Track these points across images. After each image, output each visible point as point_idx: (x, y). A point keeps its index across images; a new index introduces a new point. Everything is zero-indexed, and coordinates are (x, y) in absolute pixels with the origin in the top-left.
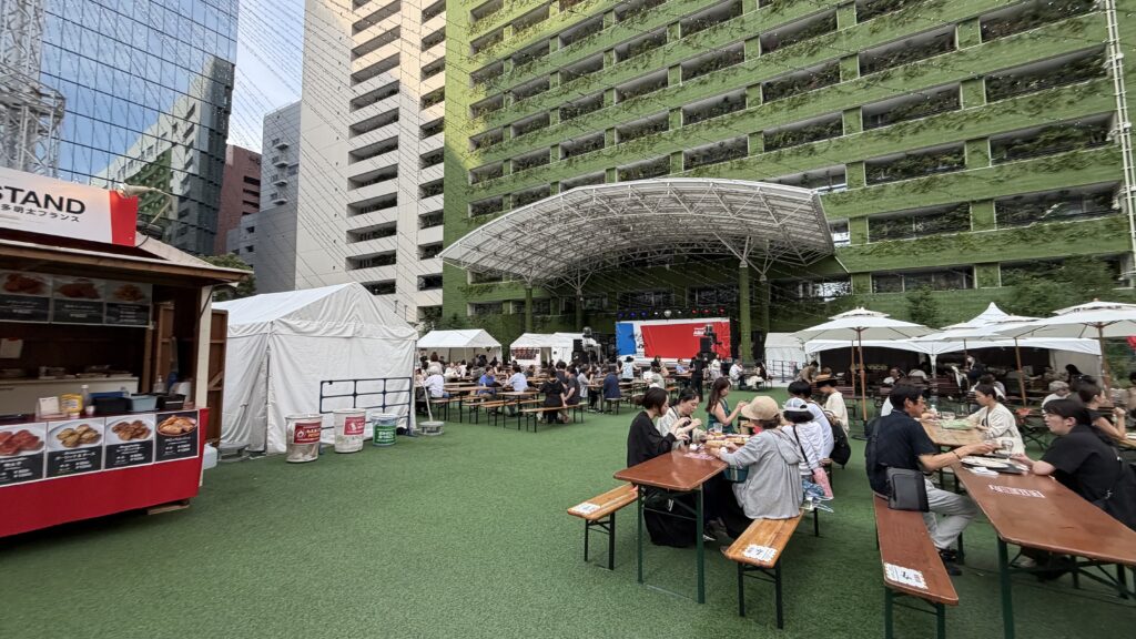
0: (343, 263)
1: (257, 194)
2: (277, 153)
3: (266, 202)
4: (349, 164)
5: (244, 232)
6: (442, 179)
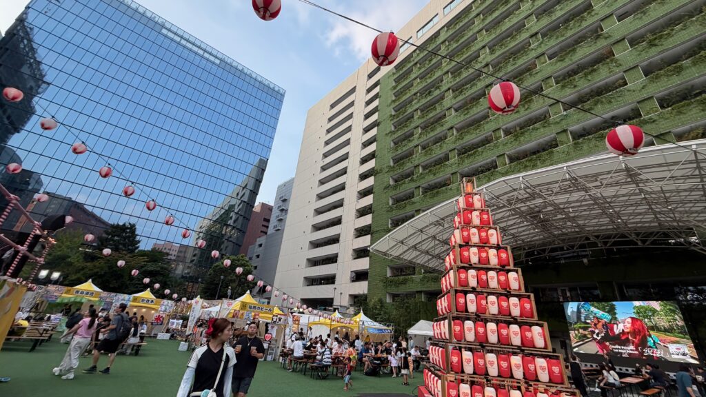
0: (304, 262)
1: (267, 227)
2: (281, 203)
3: (271, 230)
4: (316, 201)
5: (257, 247)
6: (371, 204)
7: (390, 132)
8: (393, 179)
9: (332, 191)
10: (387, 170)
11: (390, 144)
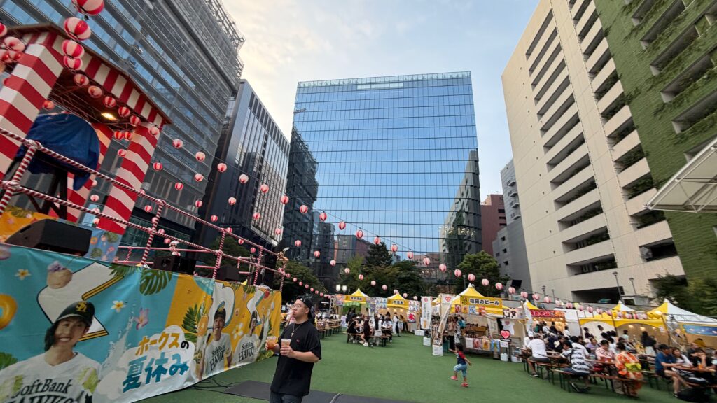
0: (561, 247)
1: (504, 218)
2: (510, 189)
3: (509, 220)
4: (549, 171)
5: (500, 241)
6: (639, 145)
7: (633, 31)
8: (667, 93)
9: (567, 151)
10: (649, 85)
11: (640, 46)
